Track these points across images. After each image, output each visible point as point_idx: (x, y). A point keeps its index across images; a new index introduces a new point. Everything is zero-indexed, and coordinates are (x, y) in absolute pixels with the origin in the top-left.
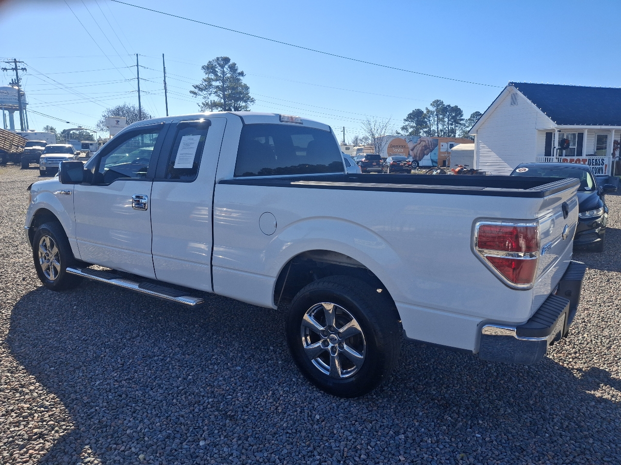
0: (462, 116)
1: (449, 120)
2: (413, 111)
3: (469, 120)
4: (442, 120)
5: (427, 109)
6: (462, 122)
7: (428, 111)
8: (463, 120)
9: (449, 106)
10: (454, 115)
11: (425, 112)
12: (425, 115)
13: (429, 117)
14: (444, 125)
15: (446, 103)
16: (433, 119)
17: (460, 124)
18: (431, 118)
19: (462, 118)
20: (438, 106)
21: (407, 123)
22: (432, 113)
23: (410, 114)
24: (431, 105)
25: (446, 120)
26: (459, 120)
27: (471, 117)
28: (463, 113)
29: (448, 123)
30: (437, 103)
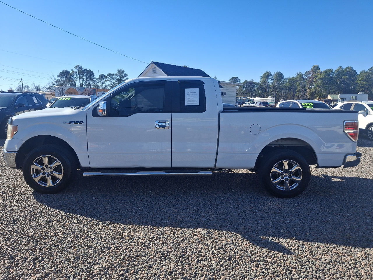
0: (94, 76)
1: (87, 78)
2: (63, 71)
3: (98, 78)
4: (82, 78)
5: (72, 70)
6: (94, 79)
7: (73, 72)
8: (95, 78)
9: (86, 69)
10: (89, 75)
11: (71, 72)
12: (71, 74)
13: (74, 75)
14: (84, 81)
15: (84, 68)
16: (76, 77)
17: (94, 81)
18: (75, 76)
19: (94, 77)
20: (79, 69)
21: (60, 78)
22: (75, 73)
23: (61, 73)
24: (75, 68)
25: (85, 78)
26: (92, 78)
27: (99, 77)
28: (95, 74)
29: (86, 80)
30: (78, 67)
